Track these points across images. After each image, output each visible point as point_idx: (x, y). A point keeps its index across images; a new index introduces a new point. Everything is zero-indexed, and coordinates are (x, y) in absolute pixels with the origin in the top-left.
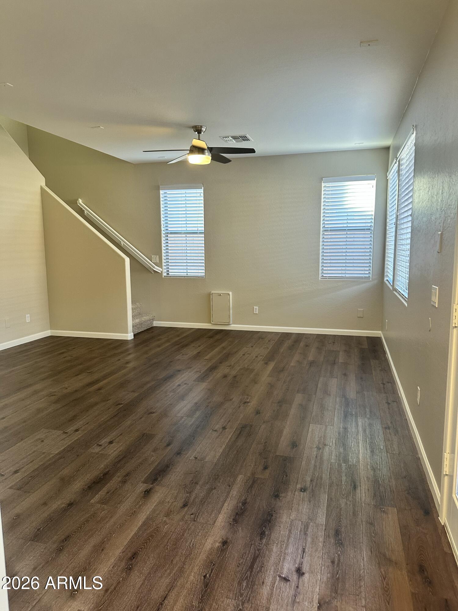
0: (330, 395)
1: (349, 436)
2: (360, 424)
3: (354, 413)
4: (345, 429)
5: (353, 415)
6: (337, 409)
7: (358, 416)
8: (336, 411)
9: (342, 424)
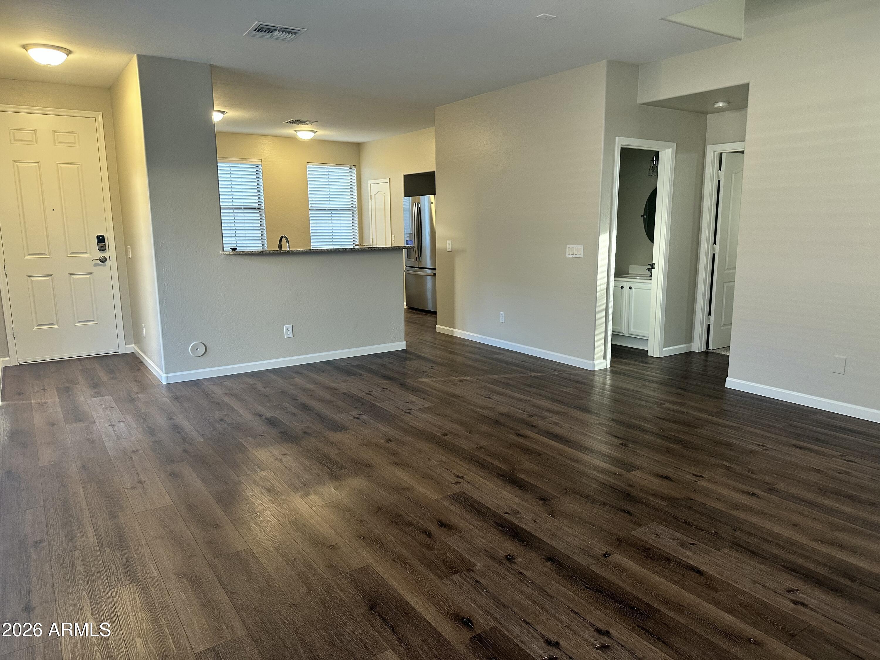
0: (178, 575)
1: (105, 509)
2: (90, 533)
3: (107, 550)
4: (113, 516)
5: (108, 544)
6: (144, 546)
7: (98, 547)
8: (144, 542)
9: (123, 521)
